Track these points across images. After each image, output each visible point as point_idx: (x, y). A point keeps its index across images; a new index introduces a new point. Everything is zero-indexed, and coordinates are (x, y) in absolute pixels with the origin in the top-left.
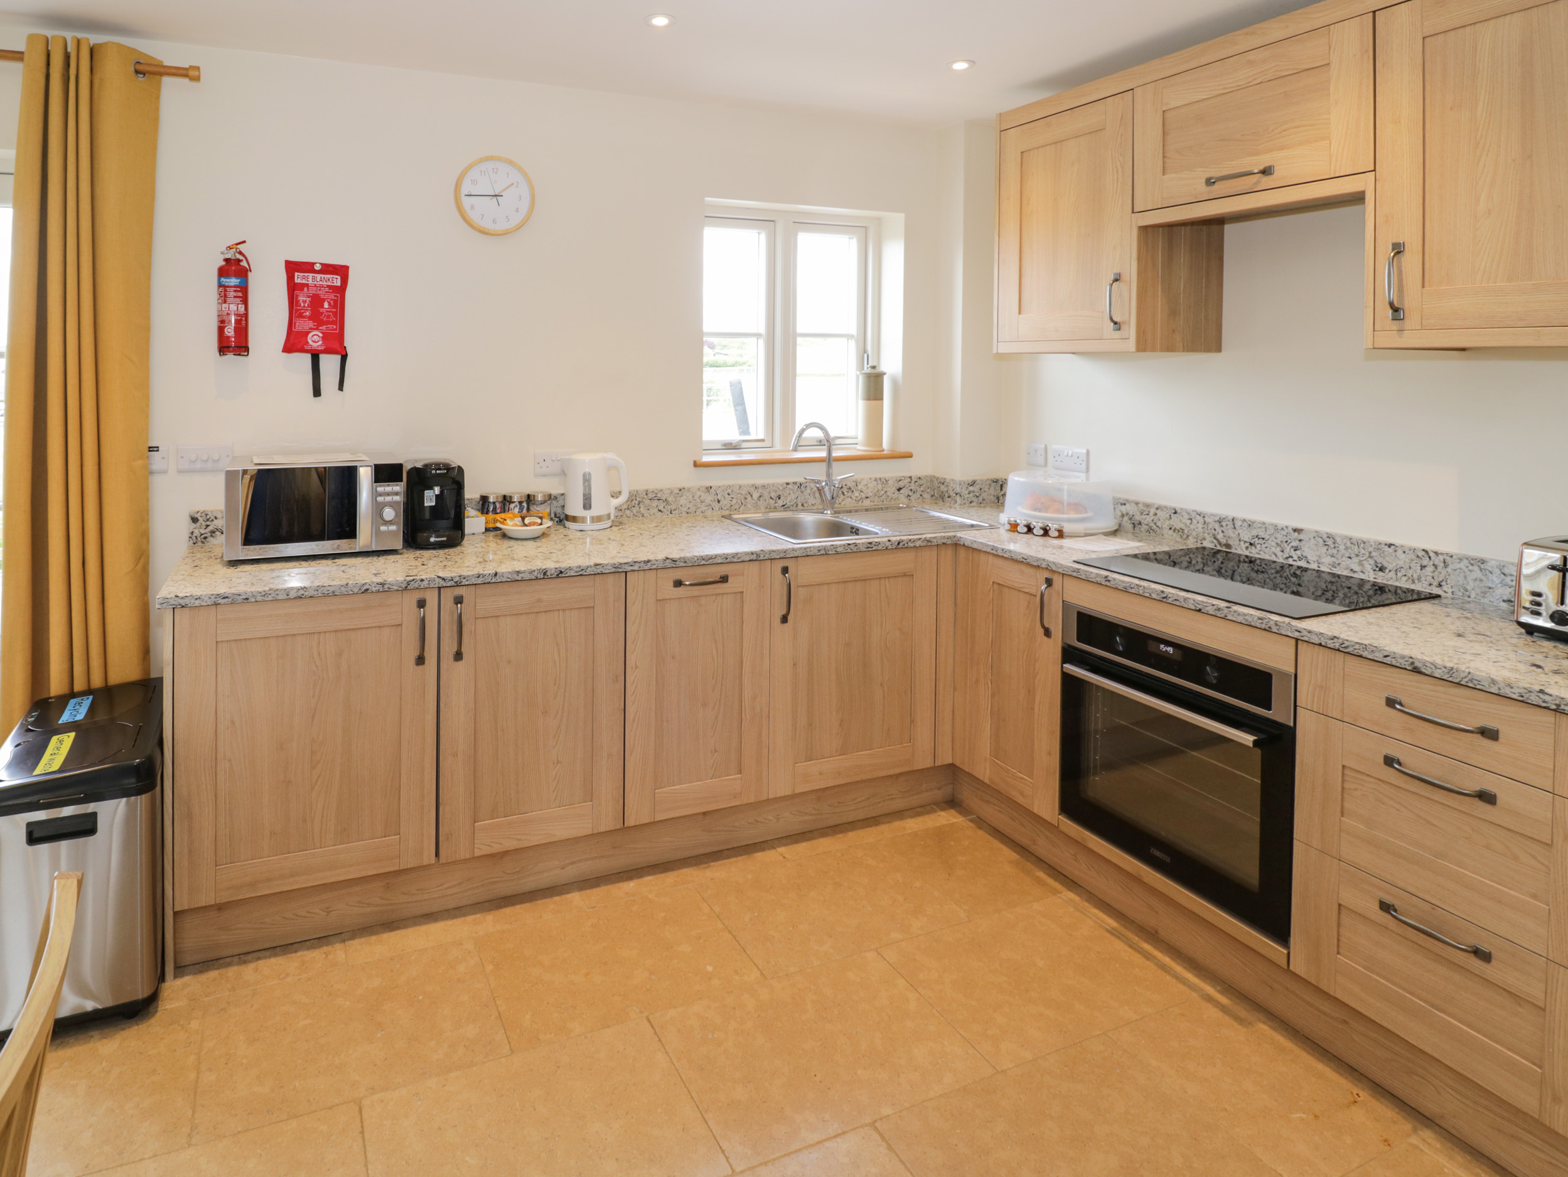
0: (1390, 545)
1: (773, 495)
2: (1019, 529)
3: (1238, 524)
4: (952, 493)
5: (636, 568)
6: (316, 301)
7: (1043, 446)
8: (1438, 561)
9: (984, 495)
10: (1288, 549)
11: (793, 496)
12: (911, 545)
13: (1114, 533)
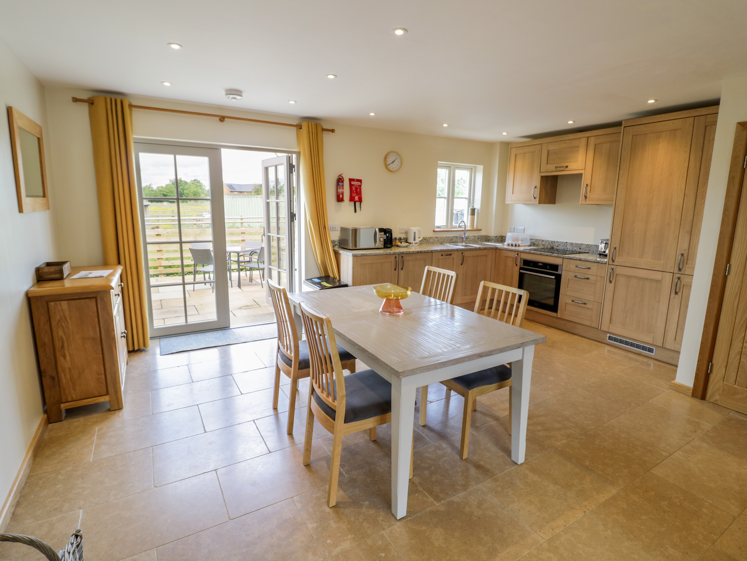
0: (582, 244)
1: (450, 239)
2: (510, 245)
3: (555, 242)
4: (491, 239)
5: (435, 251)
6: (356, 189)
7: (513, 227)
8: (590, 246)
9: (499, 240)
10: (564, 246)
11: (455, 240)
12: (487, 248)
13: (530, 246)
